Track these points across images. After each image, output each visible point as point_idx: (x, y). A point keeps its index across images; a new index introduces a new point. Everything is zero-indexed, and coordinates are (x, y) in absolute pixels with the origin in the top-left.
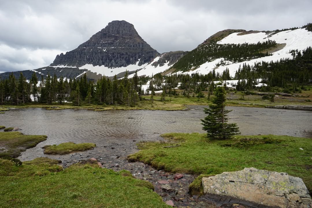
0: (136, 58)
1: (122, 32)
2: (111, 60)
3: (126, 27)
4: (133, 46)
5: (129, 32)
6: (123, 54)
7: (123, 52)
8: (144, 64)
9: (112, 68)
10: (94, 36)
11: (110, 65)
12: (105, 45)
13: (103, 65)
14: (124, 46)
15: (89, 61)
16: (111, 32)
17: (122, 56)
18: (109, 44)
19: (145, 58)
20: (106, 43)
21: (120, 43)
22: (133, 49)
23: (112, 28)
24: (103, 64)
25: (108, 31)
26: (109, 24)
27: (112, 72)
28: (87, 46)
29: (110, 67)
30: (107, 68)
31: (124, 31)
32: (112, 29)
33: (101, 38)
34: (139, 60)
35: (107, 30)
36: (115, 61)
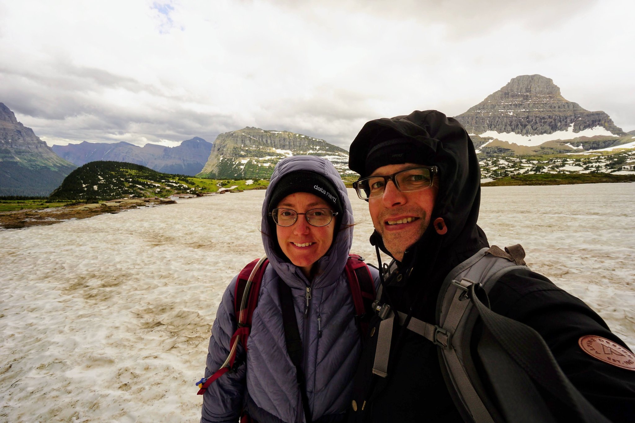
0: (566, 122)
1: (535, 90)
2: (525, 126)
3: (542, 82)
4: (559, 107)
5: (546, 90)
6: (544, 118)
7: (542, 115)
8: (584, 130)
9: (528, 136)
10: (490, 96)
11: (524, 131)
12: (510, 107)
13: (512, 132)
14: (543, 107)
15: (491, 127)
16: (515, 90)
17: (543, 121)
18: (516, 105)
19: (586, 123)
20: (511, 105)
21: (534, 103)
22: (559, 111)
23: (518, 85)
24: (513, 130)
25: (511, 90)
26: (513, 80)
27: (530, 140)
28: (482, 109)
29: (525, 134)
30: (520, 135)
31: (538, 88)
32: (516, 87)
33: (502, 98)
34: (572, 125)
35: (509, 88)
36: (532, 127)
